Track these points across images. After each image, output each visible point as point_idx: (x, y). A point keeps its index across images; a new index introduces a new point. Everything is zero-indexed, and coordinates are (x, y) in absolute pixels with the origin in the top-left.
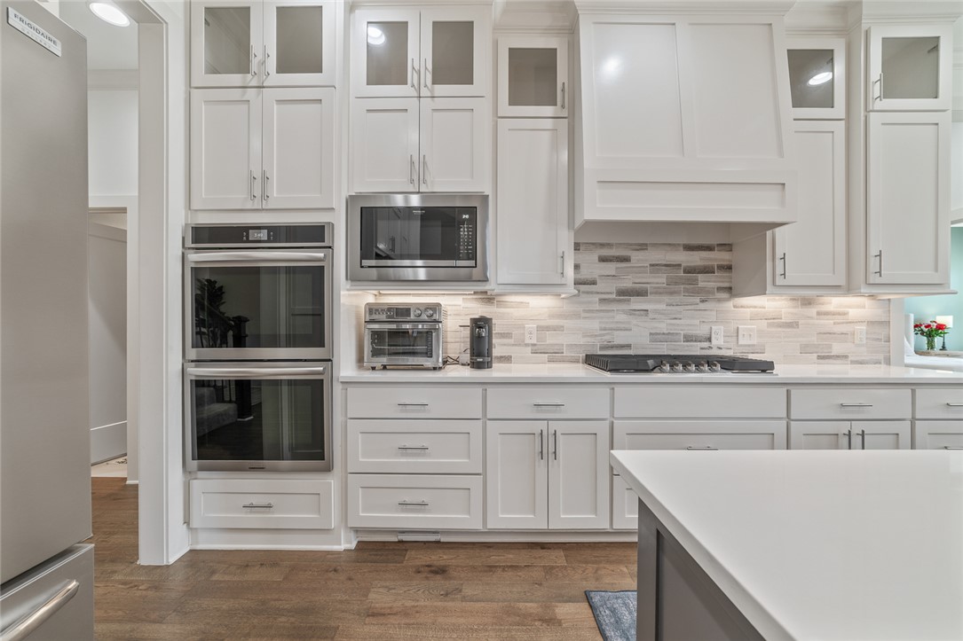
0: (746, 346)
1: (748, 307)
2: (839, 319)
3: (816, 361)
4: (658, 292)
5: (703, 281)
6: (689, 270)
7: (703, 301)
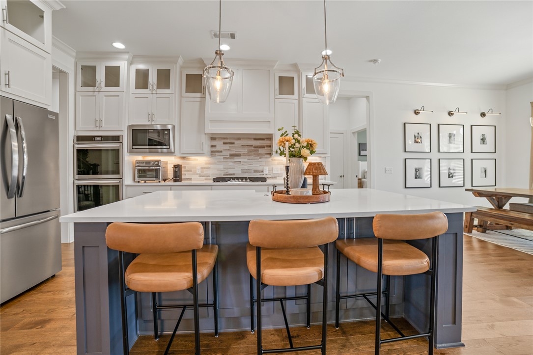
0: (276, 174)
1: (276, 160)
4: (244, 155)
5: (261, 151)
6: (255, 147)
7: (260, 158)
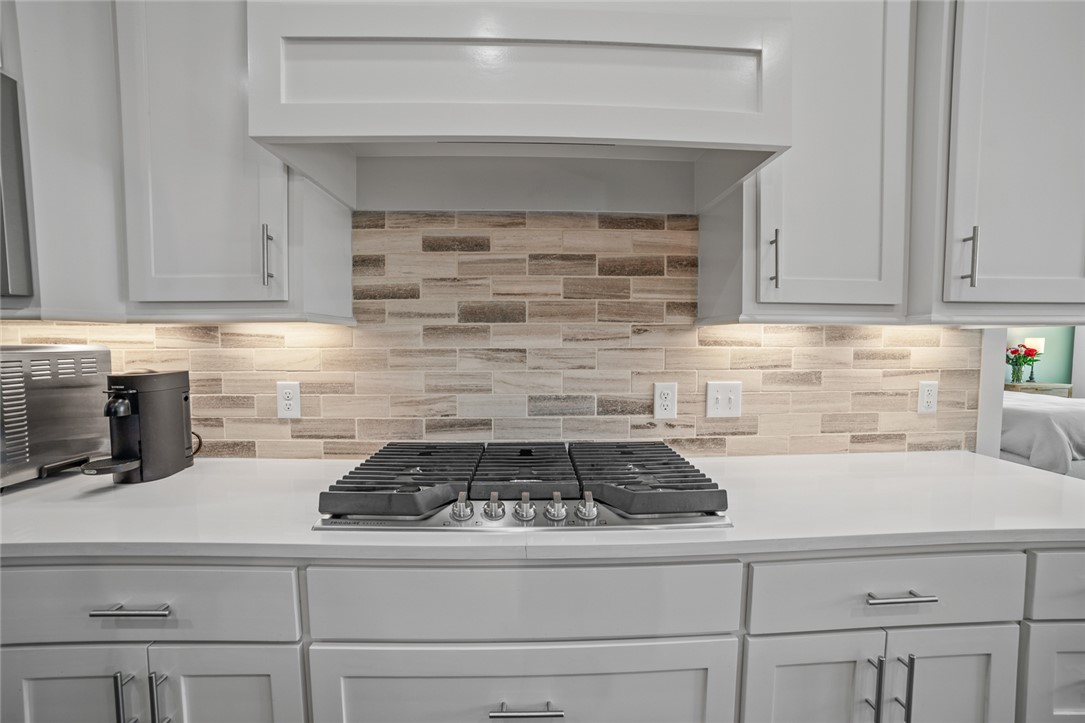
0: (722, 420)
1: (727, 344)
2: (893, 366)
3: (849, 446)
4: (546, 312)
5: (639, 290)
6: (610, 269)
7: (638, 331)
